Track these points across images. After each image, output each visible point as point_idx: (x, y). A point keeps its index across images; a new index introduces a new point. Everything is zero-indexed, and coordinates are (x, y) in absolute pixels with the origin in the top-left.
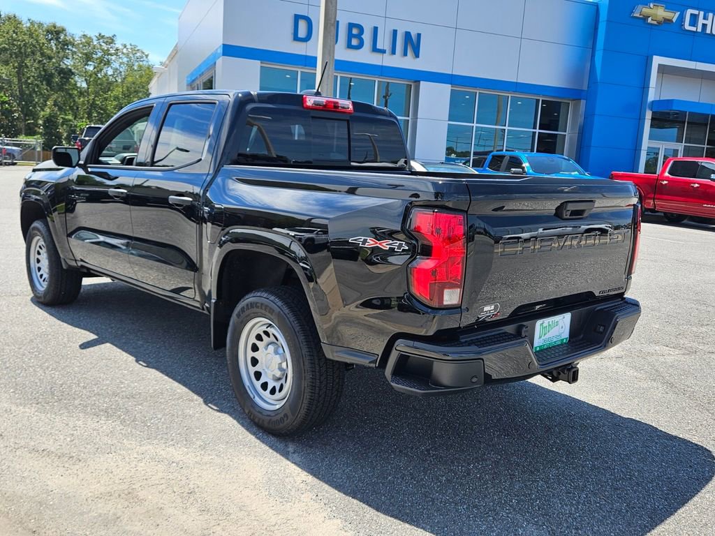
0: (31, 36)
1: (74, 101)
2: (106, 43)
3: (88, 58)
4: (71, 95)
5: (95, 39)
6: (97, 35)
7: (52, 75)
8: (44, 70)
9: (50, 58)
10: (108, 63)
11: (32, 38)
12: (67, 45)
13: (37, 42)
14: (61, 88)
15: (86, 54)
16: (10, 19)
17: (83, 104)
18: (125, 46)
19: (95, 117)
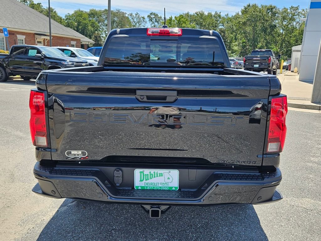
0: (260, 12)
1: (276, 39)
2: (294, 10)
3: (284, 18)
4: (274, 37)
5: (289, 9)
6: (290, 7)
7: (266, 29)
8: (264, 26)
9: (267, 21)
10: (294, 20)
11: (261, 13)
12: (275, 14)
13: (262, 14)
14: (270, 33)
15: (283, 17)
16: (253, 6)
17: (279, 40)
18: (303, 10)
19: (284, 45)
